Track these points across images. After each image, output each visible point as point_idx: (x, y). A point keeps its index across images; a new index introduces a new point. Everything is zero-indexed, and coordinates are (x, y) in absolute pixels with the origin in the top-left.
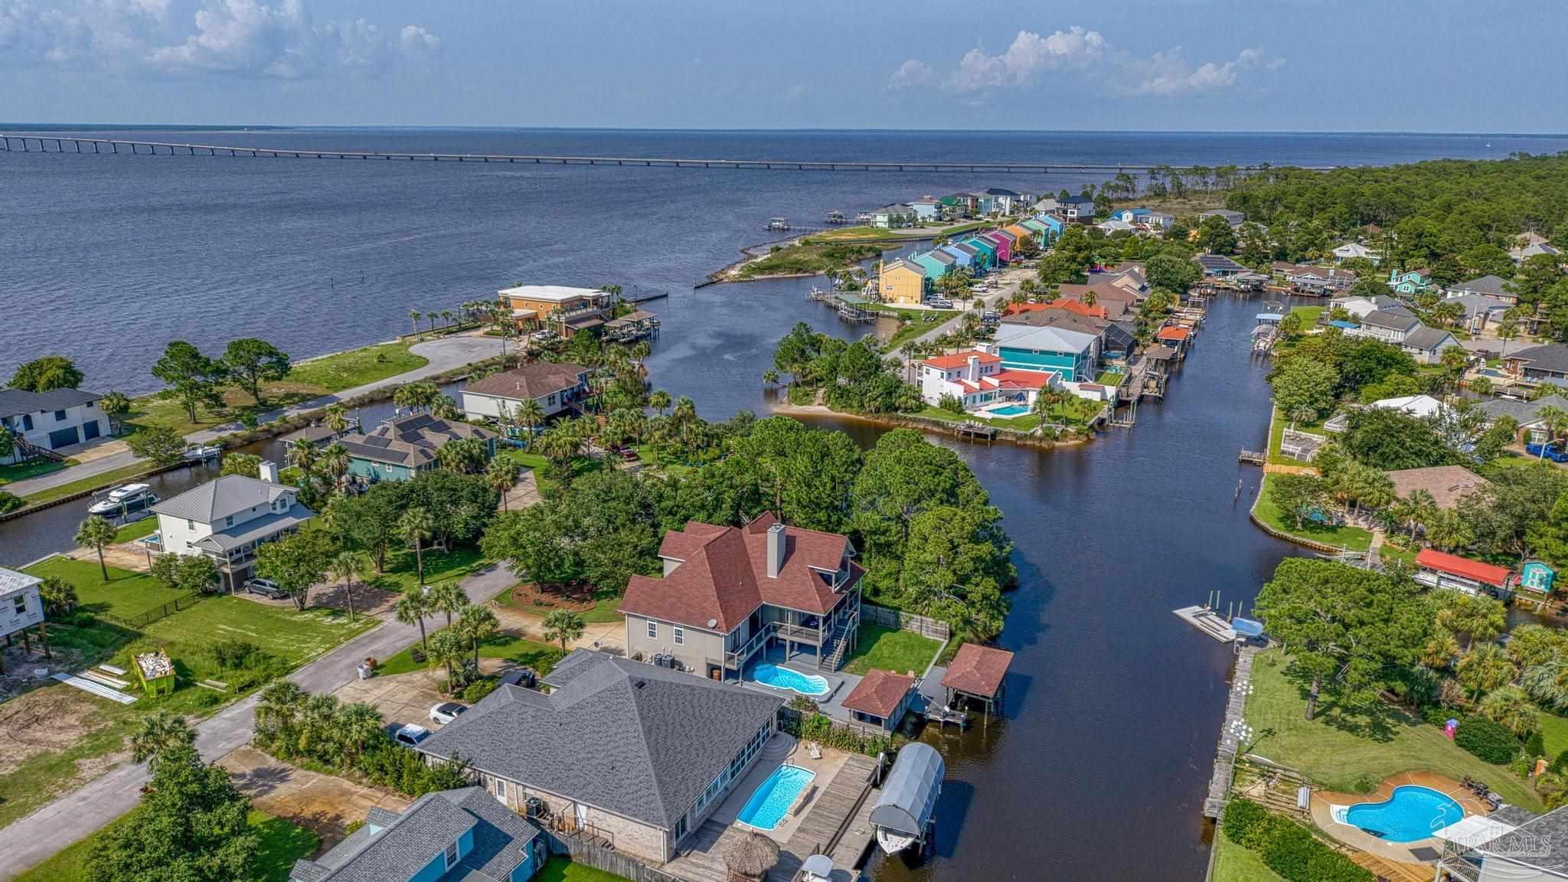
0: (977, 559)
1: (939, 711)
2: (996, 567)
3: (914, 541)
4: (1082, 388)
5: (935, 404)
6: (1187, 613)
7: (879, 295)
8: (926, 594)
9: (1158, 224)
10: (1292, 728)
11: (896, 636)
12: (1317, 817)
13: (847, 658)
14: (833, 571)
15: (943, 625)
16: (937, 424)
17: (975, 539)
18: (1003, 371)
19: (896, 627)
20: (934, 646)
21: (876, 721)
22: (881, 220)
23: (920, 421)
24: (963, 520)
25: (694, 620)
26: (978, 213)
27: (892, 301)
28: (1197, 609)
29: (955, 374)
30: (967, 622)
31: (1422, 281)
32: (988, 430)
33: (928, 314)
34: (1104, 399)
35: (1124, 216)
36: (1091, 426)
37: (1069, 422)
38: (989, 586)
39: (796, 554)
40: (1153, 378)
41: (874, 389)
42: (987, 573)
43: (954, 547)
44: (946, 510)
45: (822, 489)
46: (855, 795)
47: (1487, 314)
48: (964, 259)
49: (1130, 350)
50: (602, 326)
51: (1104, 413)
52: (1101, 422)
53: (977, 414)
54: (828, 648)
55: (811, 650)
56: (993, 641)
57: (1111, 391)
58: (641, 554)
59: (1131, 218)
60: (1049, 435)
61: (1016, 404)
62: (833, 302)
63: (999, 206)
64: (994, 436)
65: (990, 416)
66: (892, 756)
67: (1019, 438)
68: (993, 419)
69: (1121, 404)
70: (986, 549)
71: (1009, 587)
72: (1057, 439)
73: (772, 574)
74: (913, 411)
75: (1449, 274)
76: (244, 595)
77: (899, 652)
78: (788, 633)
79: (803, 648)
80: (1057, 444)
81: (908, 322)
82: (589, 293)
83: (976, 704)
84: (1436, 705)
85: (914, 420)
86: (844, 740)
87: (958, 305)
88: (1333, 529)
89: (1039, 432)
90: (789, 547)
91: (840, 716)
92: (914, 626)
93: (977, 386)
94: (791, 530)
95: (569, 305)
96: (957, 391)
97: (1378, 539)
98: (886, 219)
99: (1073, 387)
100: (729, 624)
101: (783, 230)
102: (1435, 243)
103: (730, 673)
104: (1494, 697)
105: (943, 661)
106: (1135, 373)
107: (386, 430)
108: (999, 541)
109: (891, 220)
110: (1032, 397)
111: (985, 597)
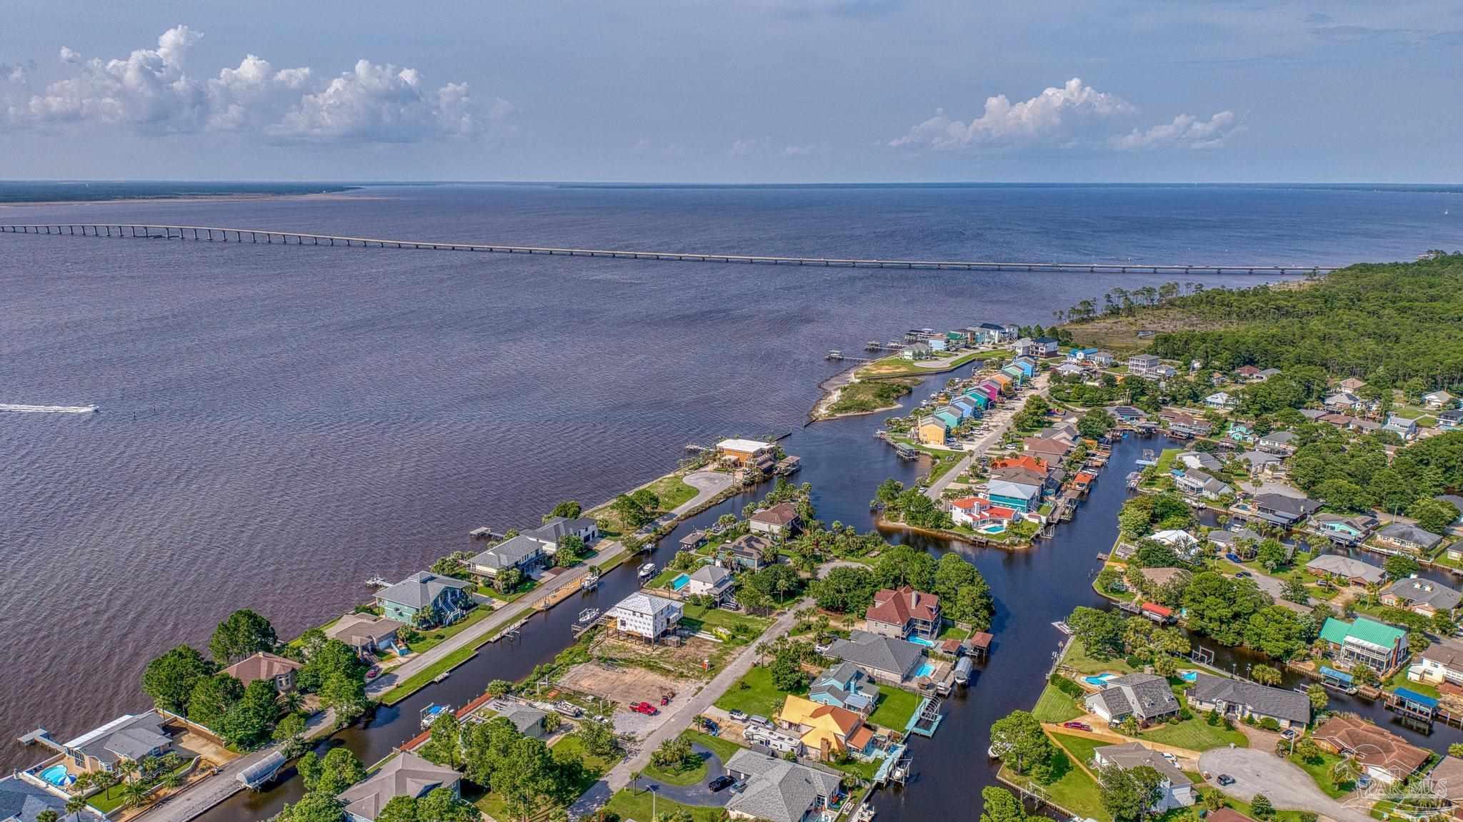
0: (982, 604)
1: (970, 651)
2: (988, 607)
3: (959, 598)
4: (1030, 516)
5: (959, 524)
6: (1056, 624)
7: (919, 439)
8: (964, 614)
9: (1101, 363)
10: (1079, 659)
11: (954, 630)
12: (1077, 679)
13: (938, 636)
14: (934, 607)
15: (970, 626)
16: (960, 535)
17: (981, 597)
18: (991, 508)
19: (954, 626)
20: (967, 633)
21: (951, 653)
22: (908, 355)
23: (952, 534)
24: (976, 590)
25: (891, 621)
26: (974, 344)
27: (926, 443)
28: (1060, 623)
29: (968, 511)
30: (978, 624)
31: (1247, 431)
32: (984, 540)
33: (949, 454)
34: (1040, 522)
35: (1078, 354)
36: (1032, 539)
37: (1022, 536)
38: (985, 613)
39: (921, 602)
40: (1068, 508)
41: (931, 517)
42: (985, 608)
43: (974, 600)
44: (971, 588)
45: (926, 576)
46: (947, 672)
47: (1264, 465)
48: (968, 411)
49: (1059, 491)
50: (772, 465)
51: (1038, 532)
52: (1038, 536)
53: (979, 531)
54: (932, 632)
55: (927, 633)
56: (987, 631)
57: (1044, 519)
58: (866, 599)
59: (1082, 357)
60: (1012, 544)
61: (998, 525)
62: (892, 442)
63: (991, 337)
64: (987, 542)
65: (985, 532)
66: (956, 663)
67: (999, 544)
68: (987, 535)
69: (1049, 524)
70: (984, 601)
71: (992, 613)
72: (1016, 545)
73: (913, 607)
74: (949, 528)
75: (1263, 428)
76: (722, 609)
77: (955, 634)
78: (919, 626)
79: (923, 632)
80: (1016, 548)
81: (938, 461)
82: (764, 446)
83: (981, 651)
84: (1124, 653)
85: (949, 533)
86: (942, 658)
87: (967, 447)
88: (1123, 593)
89: (1008, 542)
90: (919, 599)
91: (940, 652)
92: (959, 626)
93: (979, 517)
94: (919, 593)
95: (756, 455)
96: (970, 520)
97: (1139, 596)
98: (911, 354)
99: (1025, 515)
100: (903, 623)
101: (839, 359)
102: (1264, 402)
103: (902, 638)
104: (1138, 651)
105: (970, 638)
106: (1059, 504)
107: (740, 543)
108: (989, 598)
109: (914, 354)
110: (1005, 523)
111: (984, 617)
